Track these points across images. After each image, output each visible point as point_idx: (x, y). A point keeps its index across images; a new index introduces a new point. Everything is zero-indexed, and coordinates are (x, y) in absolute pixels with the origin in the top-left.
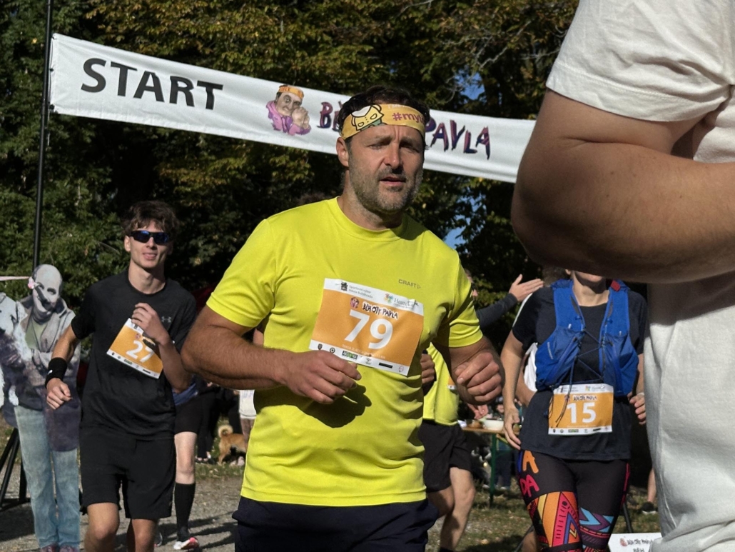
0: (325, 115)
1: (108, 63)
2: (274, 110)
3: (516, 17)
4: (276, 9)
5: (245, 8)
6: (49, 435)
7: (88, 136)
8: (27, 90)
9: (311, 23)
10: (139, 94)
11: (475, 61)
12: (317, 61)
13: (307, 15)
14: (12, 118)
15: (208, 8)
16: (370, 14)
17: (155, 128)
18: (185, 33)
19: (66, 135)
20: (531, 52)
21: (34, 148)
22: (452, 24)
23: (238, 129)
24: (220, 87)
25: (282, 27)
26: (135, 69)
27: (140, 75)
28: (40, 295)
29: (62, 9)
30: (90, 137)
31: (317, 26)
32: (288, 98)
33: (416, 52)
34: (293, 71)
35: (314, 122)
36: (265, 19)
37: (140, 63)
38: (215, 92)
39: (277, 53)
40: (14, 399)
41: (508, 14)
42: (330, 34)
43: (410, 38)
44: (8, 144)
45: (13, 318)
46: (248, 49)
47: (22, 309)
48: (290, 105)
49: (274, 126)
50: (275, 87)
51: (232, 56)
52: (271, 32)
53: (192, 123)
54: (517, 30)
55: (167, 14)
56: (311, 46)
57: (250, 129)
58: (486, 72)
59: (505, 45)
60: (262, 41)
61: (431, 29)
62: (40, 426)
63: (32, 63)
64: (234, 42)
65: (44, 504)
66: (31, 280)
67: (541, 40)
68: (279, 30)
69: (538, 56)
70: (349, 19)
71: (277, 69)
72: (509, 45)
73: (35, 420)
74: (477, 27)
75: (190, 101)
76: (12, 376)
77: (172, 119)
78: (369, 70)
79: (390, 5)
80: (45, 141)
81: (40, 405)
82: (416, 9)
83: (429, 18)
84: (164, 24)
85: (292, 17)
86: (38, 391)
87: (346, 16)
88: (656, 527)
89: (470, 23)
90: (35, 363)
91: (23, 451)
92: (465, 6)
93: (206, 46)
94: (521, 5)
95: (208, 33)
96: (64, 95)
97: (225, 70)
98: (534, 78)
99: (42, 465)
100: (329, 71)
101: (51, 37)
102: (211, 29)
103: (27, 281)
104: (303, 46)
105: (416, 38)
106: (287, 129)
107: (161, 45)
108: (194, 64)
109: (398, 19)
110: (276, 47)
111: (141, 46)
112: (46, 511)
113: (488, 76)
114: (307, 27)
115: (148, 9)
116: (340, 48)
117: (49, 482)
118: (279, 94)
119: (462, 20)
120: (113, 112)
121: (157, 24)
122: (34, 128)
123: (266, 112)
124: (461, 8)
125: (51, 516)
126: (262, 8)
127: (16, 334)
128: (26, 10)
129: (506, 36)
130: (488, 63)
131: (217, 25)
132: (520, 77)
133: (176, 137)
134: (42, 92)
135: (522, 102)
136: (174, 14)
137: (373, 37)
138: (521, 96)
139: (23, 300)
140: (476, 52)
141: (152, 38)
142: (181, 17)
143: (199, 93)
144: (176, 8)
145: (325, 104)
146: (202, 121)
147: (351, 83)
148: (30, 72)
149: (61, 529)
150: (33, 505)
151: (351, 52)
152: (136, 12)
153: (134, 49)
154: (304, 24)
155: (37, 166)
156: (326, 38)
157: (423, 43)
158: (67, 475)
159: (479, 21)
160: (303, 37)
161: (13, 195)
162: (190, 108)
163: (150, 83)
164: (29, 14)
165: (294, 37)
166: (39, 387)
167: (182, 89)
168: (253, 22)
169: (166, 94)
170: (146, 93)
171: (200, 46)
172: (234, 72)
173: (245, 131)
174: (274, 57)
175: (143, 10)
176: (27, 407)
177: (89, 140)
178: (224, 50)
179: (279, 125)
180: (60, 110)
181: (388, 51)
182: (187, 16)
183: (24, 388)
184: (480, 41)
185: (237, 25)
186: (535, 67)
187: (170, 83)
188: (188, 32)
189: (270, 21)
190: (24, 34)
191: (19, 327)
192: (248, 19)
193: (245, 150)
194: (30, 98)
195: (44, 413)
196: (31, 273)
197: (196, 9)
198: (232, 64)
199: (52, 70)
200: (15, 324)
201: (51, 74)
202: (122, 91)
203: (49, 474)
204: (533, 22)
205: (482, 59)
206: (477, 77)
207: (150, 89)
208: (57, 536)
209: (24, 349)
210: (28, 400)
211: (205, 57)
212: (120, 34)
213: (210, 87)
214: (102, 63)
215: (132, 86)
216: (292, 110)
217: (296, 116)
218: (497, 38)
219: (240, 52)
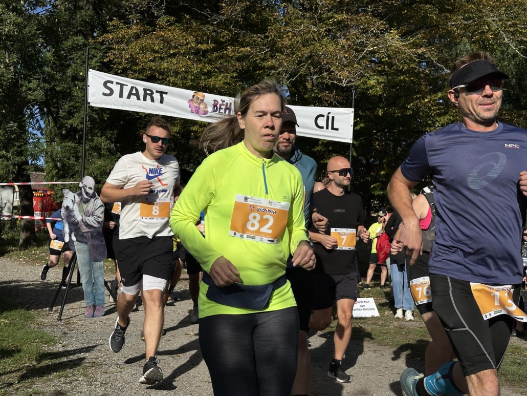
0: (215, 106)
1: (115, 83)
2: (191, 104)
3: (304, 59)
4: (192, 57)
5: (178, 57)
6: (90, 254)
7: (106, 117)
8: (79, 97)
9: (208, 64)
10: (129, 97)
11: (285, 80)
12: (212, 81)
13: (206, 59)
14: (71, 110)
15: (161, 57)
16: (236, 59)
17: (137, 113)
18: (150, 68)
19: (96, 117)
20: (311, 76)
21: (82, 123)
22: (274, 63)
23: (175, 113)
24: (166, 93)
25: (195, 65)
26: (127, 85)
27: (129, 88)
28: (85, 190)
29: (94, 59)
30: (107, 117)
31: (211, 65)
32: (198, 98)
33: (258, 76)
34: (200, 86)
35: (210, 109)
36: (187, 62)
37: (129, 82)
38: (164, 95)
39: (193, 78)
40: (74, 238)
41: (300, 57)
42: (217, 68)
43: (255, 70)
44: (70, 122)
45: (73, 201)
46: (180, 76)
47: (77, 197)
48: (199, 101)
49: (191, 111)
50: (191, 93)
51: (172, 79)
52: (190, 68)
53: (153, 110)
54: (305, 65)
55: (142, 60)
56: (209, 74)
57: (180, 112)
58: (290, 85)
59: (298, 72)
60: (186, 72)
61: (264, 66)
62: (86, 250)
63: (80, 84)
64: (173, 73)
65: (88, 286)
66: (81, 183)
67: (315, 70)
68: (194, 67)
69: (315, 77)
70: (226, 61)
71: (193, 85)
72: (301, 72)
73: (84, 248)
74: (285, 64)
75: (152, 100)
76: (73, 227)
77: (144, 108)
78: (236, 85)
79: (245, 54)
80: (86, 119)
81: (85, 241)
82: (257, 56)
83: (263, 60)
84: (140, 65)
85: (200, 60)
86: (85, 234)
87: (225, 60)
88: (371, 295)
89: (282, 63)
90: (83, 222)
91: (79, 262)
92: (280, 55)
93: (160, 75)
94: (306, 53)
95: (161, 69)
96: (94, 98)
97: (169, 86)
98: (312, 88)
99: (87, 268)
100: (217, 86)
101: (88, 70)
102: (162, 67)
103: (79, 184)
104: (204, 74)
105: (257, 70)
106: (197, 112)
107: (139, 74)
108: (155, 83)
109: (249, 61)
110: (192, 75)
111: (130, 75)
112: (89, 289)
113: (291, 87)
114: (207, 65)
115: (133, 57)
116: (222, 75)
117: (90, 276)
118: (194, 96)
119: (278, 61)
120: (117, 105)
121: (137, 64)
122: (82, 114)
123: (187, 105)
124: (278, 56)
125: (92, 291)
126: (186, 57)
127: (74, 208)
128: (77, 59)
129: (299, 68)
130: (291, 81)
131: (165, 65)
132: (305, 87)
133: (147, 117)
134: (84, 97)
135: (307, 99)
136: (145, 60)
137: (237, 69)
138: (306, 96)
139: (77, 193)
140: (285, 76)
141: (135, 71)
142: (149, 61)
143: (157, 96)
144: (146, 57)
145: (215, 101)
146: (158, 109)
147: (227, 91)
148: (79, 88)
149: (96, 298)
150: (83, 286)
151: (227, 77)
152: (127, 59)
153: (127, 76)
154: (205, 64)
155: (83, 131)
156: (216, 70)
157: (260, 72)
158: (99, 273)
159: (287, 61)
160: (205, 70)
161: (73, 145)
162: (153, 103)
163: (134, 92)
164: (78, 61)
165: (200, 70)
166: (85, 232)
167: (149, 94)
168: (182, 63)
169: (142, 97)
170: (132, 96)
171: (157, 75)
172: (173, 86)
173: (178, 114)
174: (191, 80)
175: (130, 58)
176: (80, 242)
177: (106, 119)
178: (168, 77)
179: (194, 111)
180: (92, 105)
181: (244, 76)
182: (151, 61)
183: (78, 233)
184: (287, 70)
185: (174, 65)
186: (313, 82)
187: (143, 91)
188: (152, 68)
189: (189, 63)
190: (76, 71)
191: (76, 205)
192: (179, 62)
193: (179, 123)
194: (80, 100)
195: (88, 245)
196: (81, 180)
197: (155, 58)
198: (172, 83)
199: (89, 86)
200: (73, 204)
201: (88, 88)
202: (121, 96)
203: (91, 272)
204: (312, 61)
205: (288, 79)
206: (286, 88)
207: (134, 94)
208: (94, 300)
209: (78, 215)
210: (80, 239)
211: (160, 80)
212: (120, 69)
213: (162, 93)
214: (112, 82)
215: (126, 93)
216: (200, 104)
217: (202, 106)
218: (295, 69)
219: (176, 77)
